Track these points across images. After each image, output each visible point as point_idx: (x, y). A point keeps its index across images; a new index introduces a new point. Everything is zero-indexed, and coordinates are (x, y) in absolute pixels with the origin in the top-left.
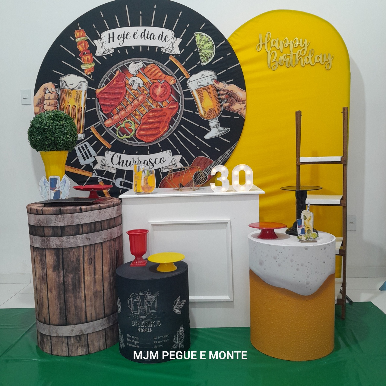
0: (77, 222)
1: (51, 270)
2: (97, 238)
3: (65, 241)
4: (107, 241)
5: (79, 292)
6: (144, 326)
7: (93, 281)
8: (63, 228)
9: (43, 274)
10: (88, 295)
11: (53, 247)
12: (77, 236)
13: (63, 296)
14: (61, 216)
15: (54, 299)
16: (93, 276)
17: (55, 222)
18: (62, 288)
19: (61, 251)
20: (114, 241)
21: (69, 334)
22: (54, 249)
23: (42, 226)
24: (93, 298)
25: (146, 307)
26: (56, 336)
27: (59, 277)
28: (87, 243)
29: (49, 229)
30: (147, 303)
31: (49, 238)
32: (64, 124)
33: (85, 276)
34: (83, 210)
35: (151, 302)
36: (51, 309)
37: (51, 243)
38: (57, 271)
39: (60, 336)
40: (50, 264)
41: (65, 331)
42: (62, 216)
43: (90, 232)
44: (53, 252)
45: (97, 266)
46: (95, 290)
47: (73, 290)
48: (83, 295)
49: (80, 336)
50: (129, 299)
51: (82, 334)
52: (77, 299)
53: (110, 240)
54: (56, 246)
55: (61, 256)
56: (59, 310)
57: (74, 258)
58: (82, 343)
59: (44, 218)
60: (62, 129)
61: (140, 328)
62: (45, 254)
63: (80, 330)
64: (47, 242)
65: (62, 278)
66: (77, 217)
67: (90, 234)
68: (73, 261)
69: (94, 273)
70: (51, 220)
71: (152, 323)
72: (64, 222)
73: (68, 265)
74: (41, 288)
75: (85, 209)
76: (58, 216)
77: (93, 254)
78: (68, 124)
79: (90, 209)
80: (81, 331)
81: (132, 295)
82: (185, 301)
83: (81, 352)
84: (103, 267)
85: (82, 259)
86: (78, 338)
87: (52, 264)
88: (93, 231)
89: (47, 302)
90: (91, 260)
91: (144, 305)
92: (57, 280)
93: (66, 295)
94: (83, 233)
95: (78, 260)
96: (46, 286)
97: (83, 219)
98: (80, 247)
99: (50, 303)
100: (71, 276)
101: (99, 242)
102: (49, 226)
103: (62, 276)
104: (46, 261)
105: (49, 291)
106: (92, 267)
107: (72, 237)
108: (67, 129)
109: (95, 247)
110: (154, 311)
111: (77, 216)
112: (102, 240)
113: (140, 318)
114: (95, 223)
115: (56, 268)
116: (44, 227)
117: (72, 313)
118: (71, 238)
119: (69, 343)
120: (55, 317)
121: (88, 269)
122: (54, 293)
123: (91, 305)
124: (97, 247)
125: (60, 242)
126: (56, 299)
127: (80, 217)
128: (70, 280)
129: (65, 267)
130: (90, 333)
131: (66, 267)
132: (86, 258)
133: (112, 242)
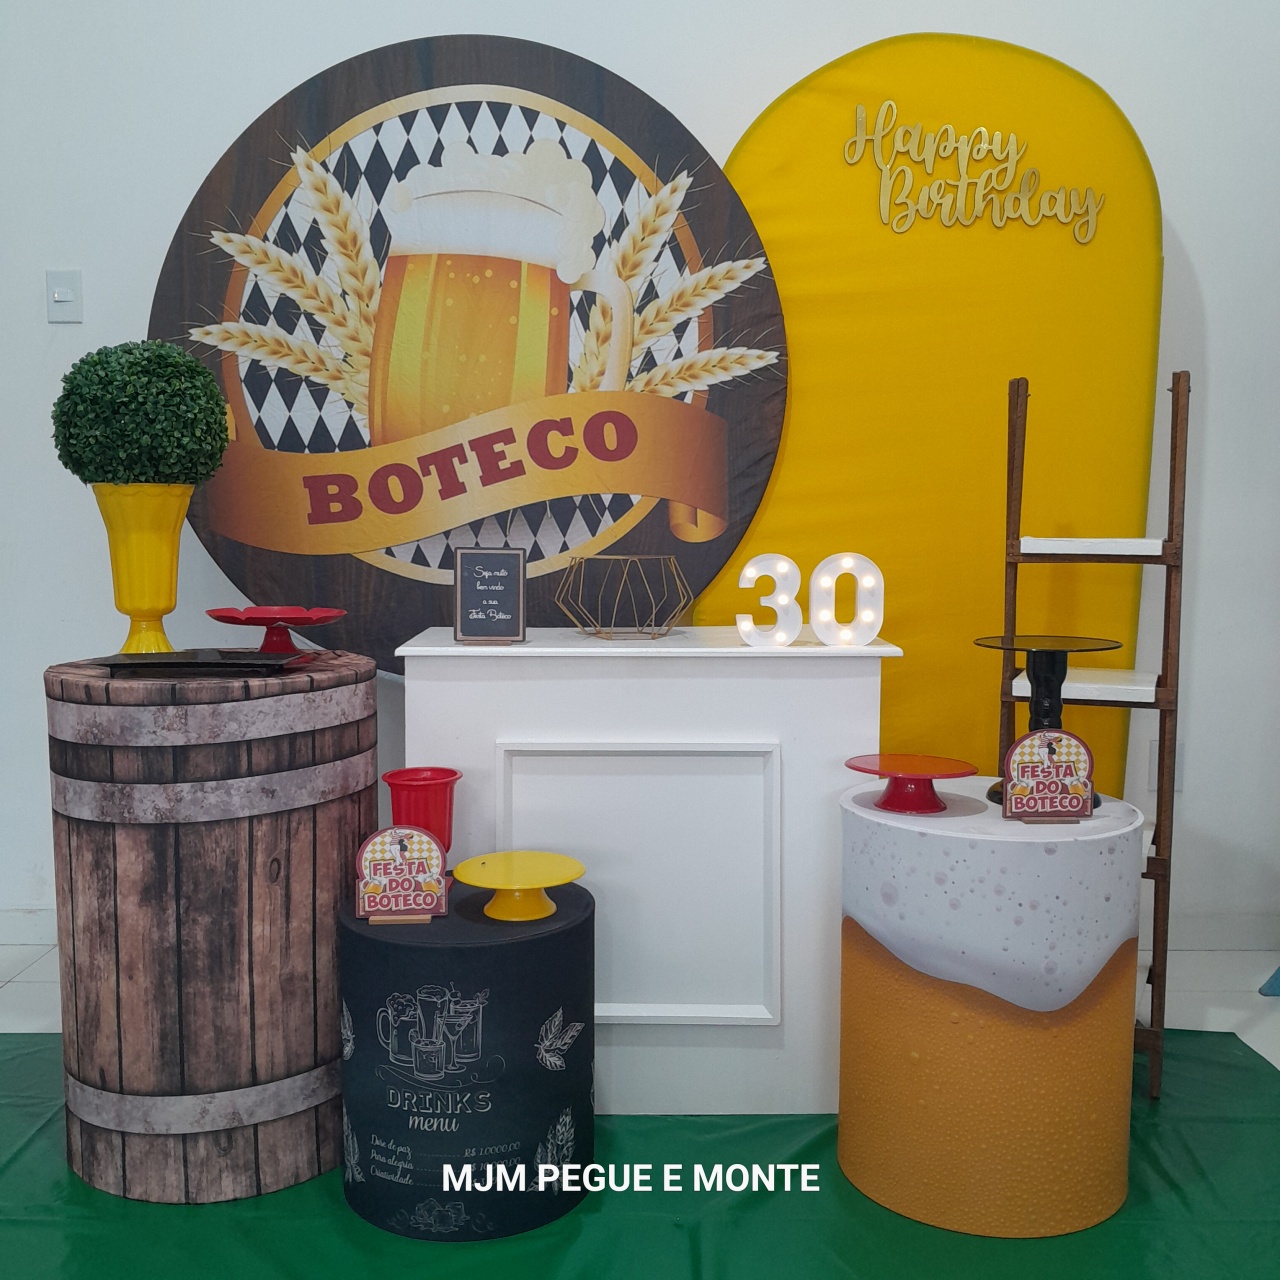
0: (232, 731)
1: (134, 899)
2: (301, 788)
3: (188, 797)
4: (332, 801)
5: (232, 979)
6: (431, 1111)
7: (281, 937)
8: (181, 753)
9: (104, 914)
10: (263, 987)
11: (143, 821)
12: (230, 781)
13: (172, 991)
14: (175, 711)
15: (141, 1004)
16: (280, 921)
17: (154, 732)
18: (172, 966)
19: (171, 833)
20: (353, 801)
21: (192, 1124)
22: (146, 826)
23: (105, 743)
24: (280, 999)
25: (442, 1044)
26: (143, 1131)
27: (162, 925)
28: (264, 806)
29: (132, 755)
30: (445, 1028)
31: (128, 789)
32: (185, 389)
33: (255, 922)
34: (255, 692)
35: (460, 1026)
36: (129, 1038)
37: (136, 804)
38: (153, 901)
39: (157, 1132)
40: (132, 877)
41: (178, 1114)
42: (181, 710)
43: (278, 768)
44: (144, 837)
45: (296, 888)
46: (287, 970)
47: (211, 970)
48: (246, 989)
49: (229, 1133)
50: (381, 1012)
51: (236, 1124)
52: (222, 1000)
53: (341, 799)
54: (153, 817)
55: (171, 852)
56: (157, 1041)
57: (215, 859)
58: (237, 1157)
59: (112, 718)
60: (179, 409)
61: (419, 1114)
62: (114, 845)
63: (230, 1110)
64: (123, 803)
65: (172, 929)
66: (232, 717)
67: (276, 776)
68: (213, 870)
69: (284, 912)
70: (139, 724)
71: (461, 1101)
72: (187, 731)
73: (196, 884)
74: (92, 964)
75: (259, 686)
76: (164, 710)
77: (283, 846)
78: (198, 391)
79: (276, 689)
80: (235, 1114)
81: (394, 999)
82: (579, 1026)
83: (230, 1187)
84: (318, 891)
85: (244, 864)
86: (224, 1138)
87: (138, 877)
88: (286, 763)
89: (113, 1013)
90: (275, 865)
91: (434, 1035)
92: (156, 936)
93: (185, 990)
94: (251, 773)
95: (233, 866)
96: (114, 956)
97: (254, 723)
98: (238, 819)
99: (124, 1017)
100: (205, 920)
101: (306, 804)
102: (130, 745)
103: (172, 920)
104: (115, 868)
105: (121, 975)
106: (279, 891)
107: (213, 784)
108: (195, 409)
109: (289, 821)
110: (467, 1059)
111: (231, 713)
112: (315, 799)
113: (418, 1082)
114: (293, 737)
115: (152, 892)
116: (111, 749)
117: (203, 1053)
118: (209, 790)
119: (191, 1158)
120: (141, 1066)
121: (264, 898)
122: (141, 980)
123: (274, 1025)
124: (299, 824)
125: (170, 800)
126: (147, 1003)
127: (242, 718)
128: (200, 937)
129: (184, 888)
130: (265, 1123)
131: (187, 888)
132: (260, 859)
133: (348, 804)
